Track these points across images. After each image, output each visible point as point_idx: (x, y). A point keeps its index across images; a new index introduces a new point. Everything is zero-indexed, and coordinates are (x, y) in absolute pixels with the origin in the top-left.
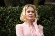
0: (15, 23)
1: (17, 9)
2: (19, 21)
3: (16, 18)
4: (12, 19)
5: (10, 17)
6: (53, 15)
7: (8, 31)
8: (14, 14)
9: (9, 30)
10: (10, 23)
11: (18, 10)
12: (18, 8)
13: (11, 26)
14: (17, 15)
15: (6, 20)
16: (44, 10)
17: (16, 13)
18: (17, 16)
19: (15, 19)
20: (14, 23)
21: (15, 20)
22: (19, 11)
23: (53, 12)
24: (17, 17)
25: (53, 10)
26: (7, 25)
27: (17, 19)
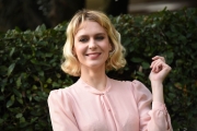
0: (39, 90)
1: (38, 38)
2: (50, 80)
3: (39, 69)
4: (24, 75)
5: (18, 70)
6: (169, 47)
7: (17, 120)
8: (33, 58)
9: (19, 116)
10: (20, 90)
11: (44, 39)
12: (44, 34)
13: (26, 100)
14: (40, 59)
15: (5, 81)
16: (137, 30)
17: (36, 52)
18: (41, 63)
19: (36, 74)
20: (35, 87)
21: (37, 79)
22: (46, 43)
23: (168, 34)
24: (43, 67)
25: (167, 29)
26: (9, 99)
27: (42, 74)
